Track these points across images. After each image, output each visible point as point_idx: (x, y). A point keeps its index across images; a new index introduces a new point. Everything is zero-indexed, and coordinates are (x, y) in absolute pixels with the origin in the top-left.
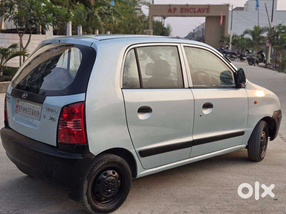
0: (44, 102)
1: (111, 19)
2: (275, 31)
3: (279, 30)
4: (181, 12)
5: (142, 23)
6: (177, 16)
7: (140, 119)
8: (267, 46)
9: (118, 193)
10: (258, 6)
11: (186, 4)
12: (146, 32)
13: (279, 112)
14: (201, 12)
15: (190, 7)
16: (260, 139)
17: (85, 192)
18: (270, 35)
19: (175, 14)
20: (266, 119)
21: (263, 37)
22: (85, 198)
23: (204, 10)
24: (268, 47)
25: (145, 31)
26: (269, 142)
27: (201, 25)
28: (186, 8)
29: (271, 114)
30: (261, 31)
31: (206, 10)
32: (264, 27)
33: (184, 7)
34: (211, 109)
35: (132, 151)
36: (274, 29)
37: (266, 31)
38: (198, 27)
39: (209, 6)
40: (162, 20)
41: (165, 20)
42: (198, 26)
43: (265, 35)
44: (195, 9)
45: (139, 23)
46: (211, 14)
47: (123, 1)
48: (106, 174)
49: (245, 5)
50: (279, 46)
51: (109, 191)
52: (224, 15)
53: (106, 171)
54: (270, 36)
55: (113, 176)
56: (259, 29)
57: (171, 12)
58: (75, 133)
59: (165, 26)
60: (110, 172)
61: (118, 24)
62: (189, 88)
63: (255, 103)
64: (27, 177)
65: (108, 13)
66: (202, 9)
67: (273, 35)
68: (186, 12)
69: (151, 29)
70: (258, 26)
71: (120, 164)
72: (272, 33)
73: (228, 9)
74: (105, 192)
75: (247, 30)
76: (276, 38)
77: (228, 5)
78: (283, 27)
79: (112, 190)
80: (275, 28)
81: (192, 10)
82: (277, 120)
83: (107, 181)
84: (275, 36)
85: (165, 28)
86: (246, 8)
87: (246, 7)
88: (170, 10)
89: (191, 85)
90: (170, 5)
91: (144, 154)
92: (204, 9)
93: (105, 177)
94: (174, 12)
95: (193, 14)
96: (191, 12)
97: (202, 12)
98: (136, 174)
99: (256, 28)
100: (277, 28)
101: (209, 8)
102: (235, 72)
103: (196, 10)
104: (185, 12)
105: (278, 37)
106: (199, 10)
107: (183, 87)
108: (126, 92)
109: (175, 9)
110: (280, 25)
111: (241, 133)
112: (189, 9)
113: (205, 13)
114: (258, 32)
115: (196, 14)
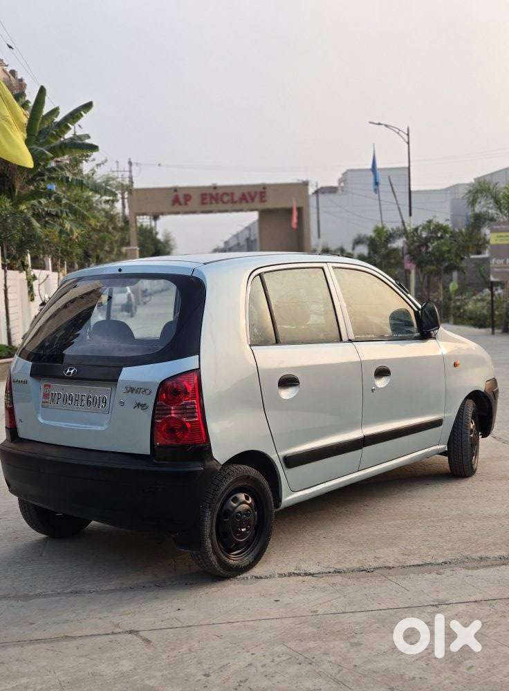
0: (121, 378)
1: (62, 225)
2: (420, 236)
3: (428, 233)
4: (203, 203)
5: (118, 231)
6: (194, 212)
7: (284, 398)
8: (406, 268)
9: (256, 533)
10: (377, 183)
11: (213, 184)
12: (126, 253)
13: (494, 381)
14: (247, 202)
15: (220, 192)
16: (469, 433)
17: (207, 531)
18: (412, 244)
19: (187, 209)
20: (475, 396)
21: (395, 250)
22: (208, 543)
23: (255, 196)
24: (408, 271)
25: (124, 249)
26: (482, 441)
27: (242, 232)
28: (214, 192)
29: (481, 386)
30: (391, 237)
31: (258, 196)
32: (395, 228)
33: (208, 192)
34: (388, 377)
35: (274, 457)
36: (419, 232)
37: (400, 236)
38: (237, 236)
39: (264, 188)
40: (151, 222)
41: (158, 222)
42: (235, 233)
43: (399, 243)
44: (232, 194)
45: (110, 233)
46: (270, 204)
47: (90, 185)
48: (235, 500)
49: (340, 181)
50: (434, 268)
51: (243, 530)
52: (300, 205)
53: (234, 494)
54: (412, 247)
55: (247, 504)
56: (386, 232)
57: (180, 204)
58: (189, 425)
59: (160, 237)
60: (242, 497)
61: (77, 237)
62: (350, 341)
63: (455, 365)
64: (45, 539)
65: (54, 213)
66: (249, 193)
67: (417, 244)
68: (214, 202)
69: (133, 246)
70: (383, 227)
71: (255, 480)
72: (414, 241)
73: (307, 190)
74: (238, 532)
75: (359, 236)
76: (423, 249)
77: (306, 184)
78: (436, 226)
79: (247, 530)
80: (420, 228)
81: (226, 199)
82: (492, 397)
83: (240, 512)
84: (422, 245)
85: (158, 241)
86: (342, 187)
87: (342, 184)
88: (176, 201)
89: (352, 337)
90: (175, 189)
91: (291, 461)
92: (253, 194)
93: (235, 505)
94: (186, 204)
95: (229, 206)
96: (224, 203)
97: (250, 201)
98: (280, 500)
99: (379, 231)
100: (424, 228)
101: (264, 192)
102: (416, 310)
103: (236, 198)
104: (211, 203)
105: (427, 247)
106: (244, 198)
107: (341, 340)
108: (259, 350)
109: (188, 198)
110: (430, 222)
111: (437, 423)
112: (219, 195)
113: (257, 204)
114: (383, 239)
115: (237, 206)
